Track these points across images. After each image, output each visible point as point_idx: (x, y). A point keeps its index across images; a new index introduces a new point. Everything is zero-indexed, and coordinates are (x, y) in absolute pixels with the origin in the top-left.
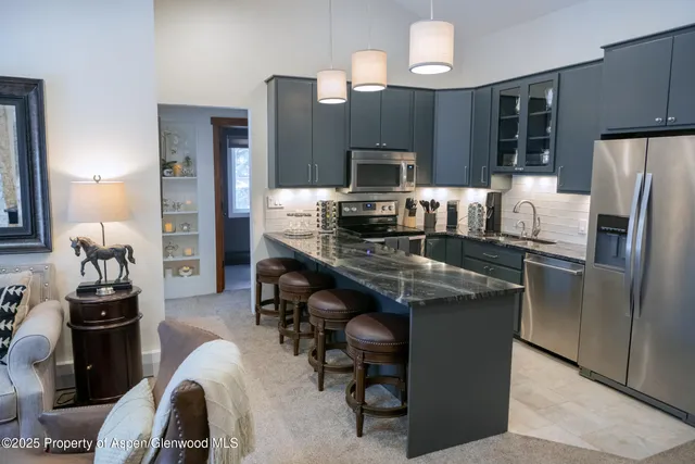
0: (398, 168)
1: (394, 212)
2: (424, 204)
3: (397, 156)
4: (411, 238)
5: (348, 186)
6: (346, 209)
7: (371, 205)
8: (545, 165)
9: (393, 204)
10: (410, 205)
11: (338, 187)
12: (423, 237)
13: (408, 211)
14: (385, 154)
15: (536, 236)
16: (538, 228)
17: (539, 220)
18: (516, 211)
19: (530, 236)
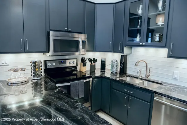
0: (77, 42)
1: (75, 65)
2: (90, 60)
3: (76, 35)
4: (85, 81)
5: (48, 52)
6: (49, 64)
7: (63, 61)
8: (156, 42)
9: (75, 60)
10: (83, 60)
11: (44, 52)
12: (91, 79)
13: (82, 64)
14: (70, 34)
15: (147, 78)
16: (149, 74)
17: (149, 70)
18: (136, 65)
19: (144, 77)
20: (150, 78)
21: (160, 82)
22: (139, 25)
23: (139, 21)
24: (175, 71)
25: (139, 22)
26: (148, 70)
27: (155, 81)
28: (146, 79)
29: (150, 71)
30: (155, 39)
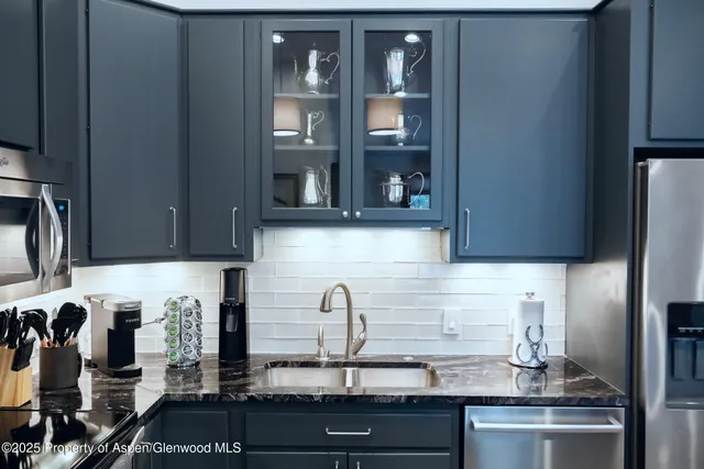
15: (355, 353)
16: (362, 336)
17: (362, 318)
18: (327, 308)
19: (341, 356)
20: (368, 352)
21: (408, 359)
22: (309, 133)
23: (310, 116)
24: (447, 308)
25: (310, 120)
26: (356, 321)
27: (390, 360)
28: (352, 358)
29: (368, 322)
30: (387, 194)
